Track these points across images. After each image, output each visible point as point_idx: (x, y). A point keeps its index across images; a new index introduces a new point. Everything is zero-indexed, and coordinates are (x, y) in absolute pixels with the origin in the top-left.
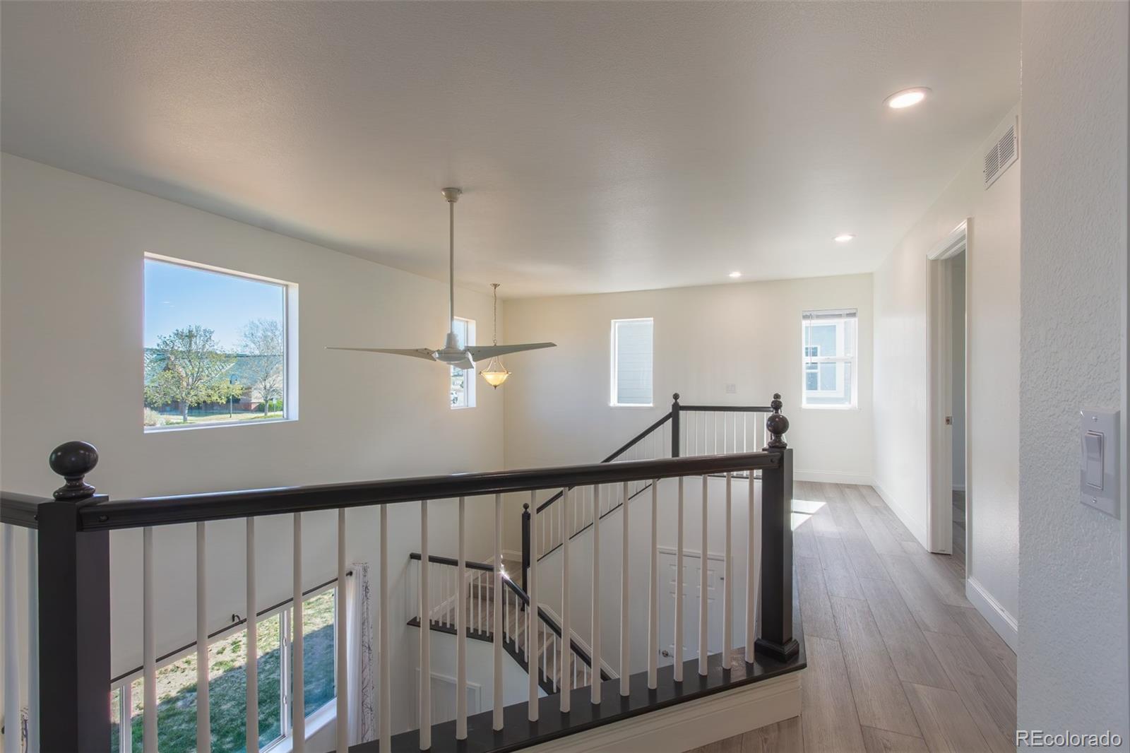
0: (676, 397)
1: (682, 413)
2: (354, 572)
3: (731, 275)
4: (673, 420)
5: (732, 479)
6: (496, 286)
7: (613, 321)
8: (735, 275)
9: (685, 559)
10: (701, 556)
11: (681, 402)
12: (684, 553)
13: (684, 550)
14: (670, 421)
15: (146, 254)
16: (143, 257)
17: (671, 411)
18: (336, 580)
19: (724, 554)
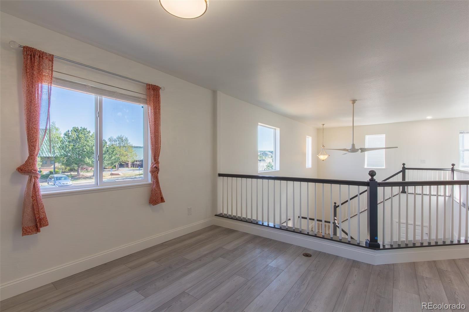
0: (404, 164)
1: (406, 171)
2: (291, 219)
3: (427, 118)
4: (402, 173)
5: (431, 196)
6: (323, 125)
7: (366, 136)
8: (429, 118)
9: (416, 226)
10: (421, 225)
11: (406, 166)
12: (409, 223)
13: (416, 223)
14: (401, 173)
15: (259, 124)
16: (258, 125)
17: (402, 169)
18: (285, 222)
19: (428, 225)
